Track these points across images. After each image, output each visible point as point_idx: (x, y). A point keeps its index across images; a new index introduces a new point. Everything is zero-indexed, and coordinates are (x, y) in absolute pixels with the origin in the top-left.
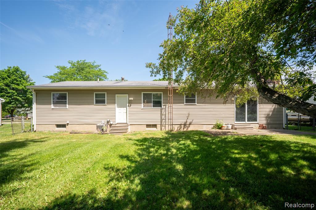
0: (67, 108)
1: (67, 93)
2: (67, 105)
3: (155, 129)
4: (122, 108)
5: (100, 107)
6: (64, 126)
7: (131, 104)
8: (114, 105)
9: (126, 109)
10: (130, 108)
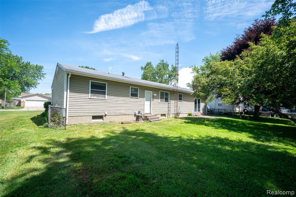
0: (106, 99)
1: (107, 83)
2: (106, 96)
3: (164, 117)
4: (148, 102)
5: (134, 100)
6: (101, 117)
7: (153, 99)
8: (144, 99)
9: (149, 102)
10: (153, 102)
